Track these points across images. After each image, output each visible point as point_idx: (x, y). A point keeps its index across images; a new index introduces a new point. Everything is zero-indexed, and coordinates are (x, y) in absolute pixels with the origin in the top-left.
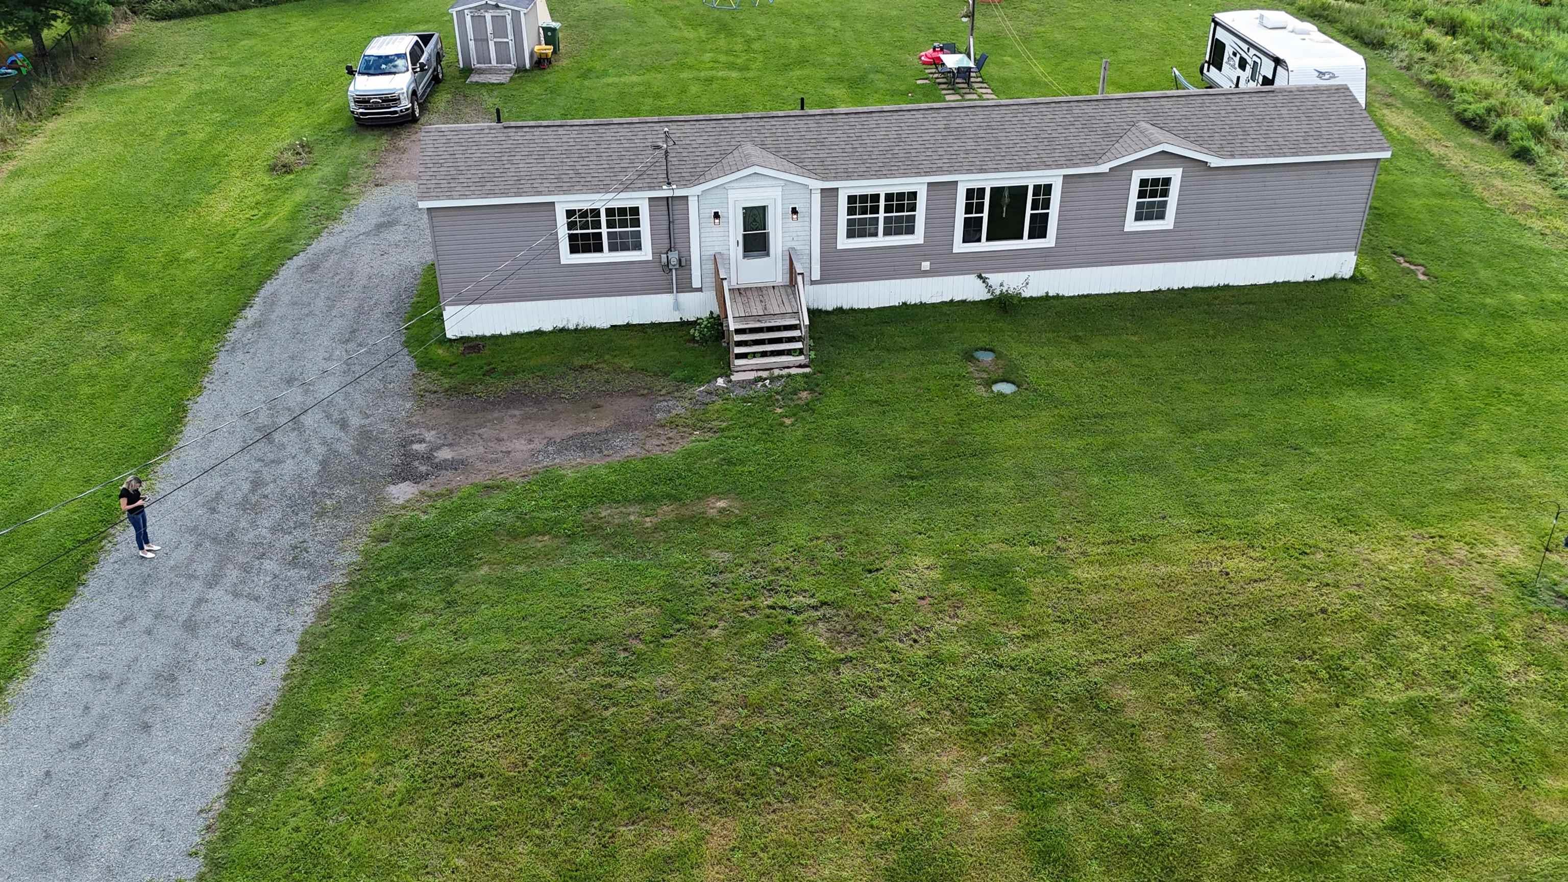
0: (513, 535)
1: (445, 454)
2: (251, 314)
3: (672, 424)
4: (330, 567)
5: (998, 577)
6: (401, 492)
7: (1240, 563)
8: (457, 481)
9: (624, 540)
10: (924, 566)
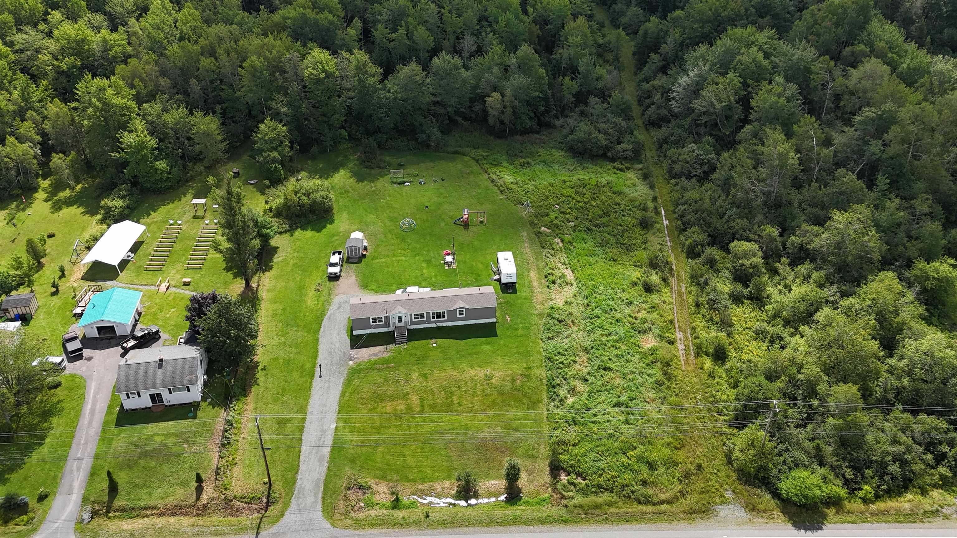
0: (366, 369)
1: (355, 356)
2: (322, 329)
3: (387, 351)
4: (344, 374)
5: (425, 375)
6: (351, 363)
7: (455, 373)
8: (359, 361)
9: (379, 370)
10: (416, 374)
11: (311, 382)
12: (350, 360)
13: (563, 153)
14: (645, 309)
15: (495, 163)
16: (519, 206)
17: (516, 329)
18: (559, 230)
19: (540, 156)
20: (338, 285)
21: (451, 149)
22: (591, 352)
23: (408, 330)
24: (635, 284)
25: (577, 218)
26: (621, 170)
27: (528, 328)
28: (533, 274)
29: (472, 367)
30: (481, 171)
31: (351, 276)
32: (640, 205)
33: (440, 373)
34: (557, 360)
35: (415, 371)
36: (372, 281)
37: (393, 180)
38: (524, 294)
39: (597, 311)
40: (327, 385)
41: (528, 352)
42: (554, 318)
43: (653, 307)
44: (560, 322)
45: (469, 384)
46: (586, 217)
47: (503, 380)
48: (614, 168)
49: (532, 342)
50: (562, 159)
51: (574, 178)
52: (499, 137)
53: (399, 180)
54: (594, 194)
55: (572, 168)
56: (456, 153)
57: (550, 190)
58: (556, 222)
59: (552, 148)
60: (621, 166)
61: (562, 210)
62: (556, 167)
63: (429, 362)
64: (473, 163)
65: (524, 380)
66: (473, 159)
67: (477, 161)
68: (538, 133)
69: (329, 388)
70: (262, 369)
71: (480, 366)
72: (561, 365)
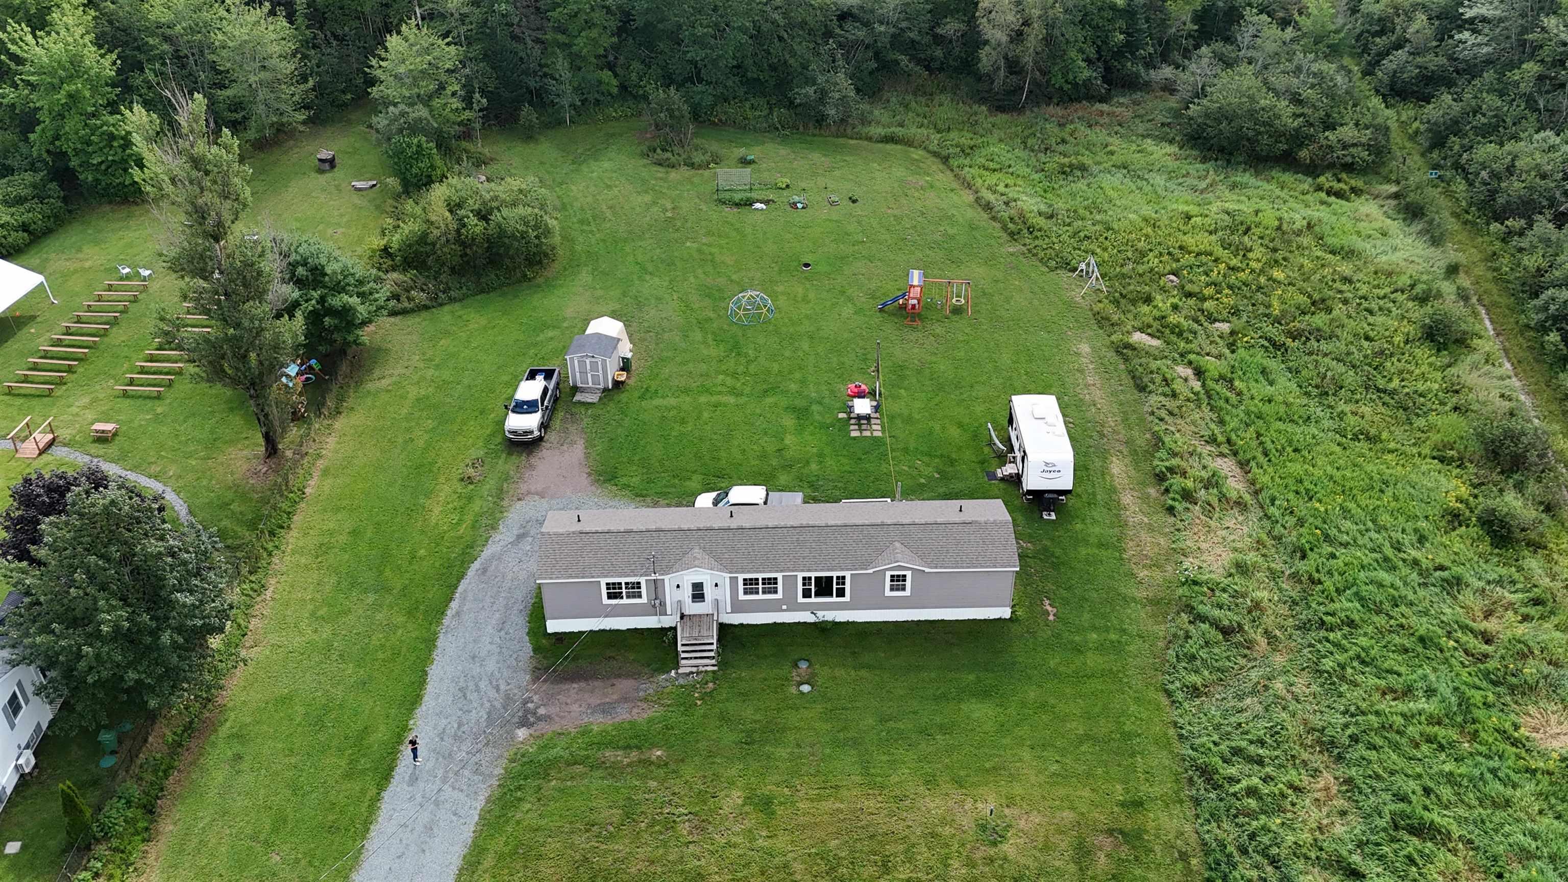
0: (568, 764)
1: (542, 711)
2: (454, 605)
3: (645, 700)
4: (491, 775)
5: (766, 805)
6: (522, 734)
7: (871, 804)
8: (546, 728)
9: (614, 771)
10: (736, 796)
11: (377, 798)
12: (524, 723)
13: (1173, 149)
14: (1510, 606)
15: (992, 165)
16: (1064, 276)
17: (1078, 650)
18: (1188, 341)
19: (1112, 153)
20: (532, 467)
21: (877, 131)
22: (1355, 754)
23: (723, 628)
24: (1454, 519)
25: (1236, 312)
26: (1339, 195)
27: (1117, 648)
28: (1118, 468)
29: (931, 782)
30: (955, 185)
31: (572, 443)
32: (1412, 286)
33: (819, 798)
34: (1232, 780)
35: (732, 783)
36: (630, 461)
37: (722, 195)
38: (1097, 530)
39: (1346, 605)
40: (425, 817)
41: (1127, 736)
42: (1203, 618)
43: (1537, 602)
44: (1227, 632)
45: (923, 854)
46: (1262, 310)
47: (1047, 847)
48: (1319, 188)
49: (1137, 700)
50: (1171, 164)
51: (1214, 209)
52: (1001, 109)
53: (737, 197)
54: (1275, 250)
55: (1203, 185)
56: (890, 139)
57: (1147, 236)
58: (1173, 319)
59: (1144, 137)
60: (1337, 186)
61: (1189, 287)
62: (1159, 180)
63: (782, 752)
64: (934, 165)
65: (1125, 852)
66: (935, 154)
67: (945, 160)
68: (1102, 100)
69: (429, 829)
70: (231, 736)
71: (959, 783)
72: (1252, 803)
